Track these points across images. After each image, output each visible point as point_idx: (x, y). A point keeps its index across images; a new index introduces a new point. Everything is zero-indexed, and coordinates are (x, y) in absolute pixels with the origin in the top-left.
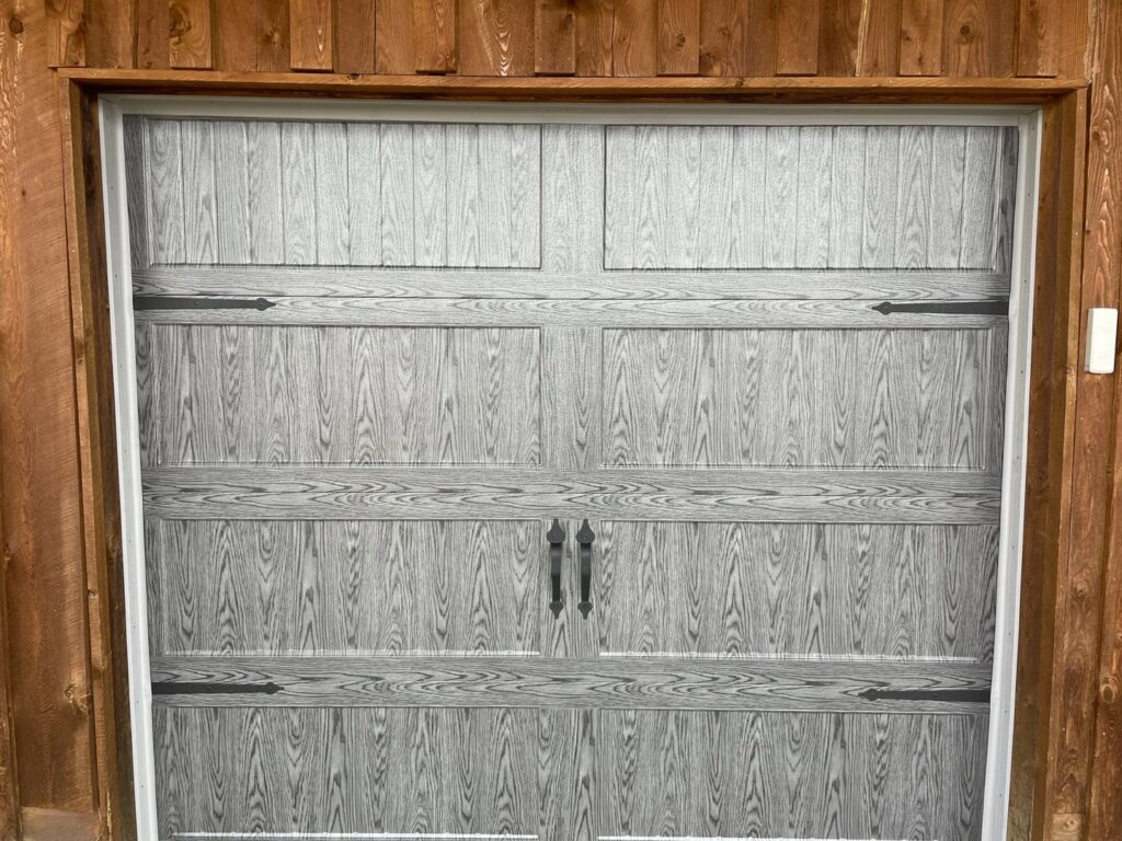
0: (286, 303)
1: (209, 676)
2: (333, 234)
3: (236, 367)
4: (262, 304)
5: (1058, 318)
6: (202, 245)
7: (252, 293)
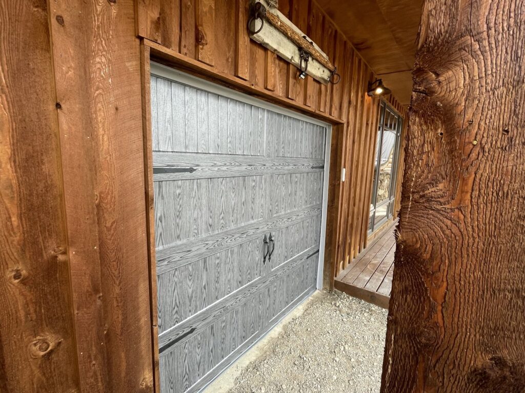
0: (199, 169)
1: (170, 340)
2: (215, 141)
3: (180, 199)
4: (191, 170)
5: (338, 170)
6: (167, 142)
7: (188, 165)
